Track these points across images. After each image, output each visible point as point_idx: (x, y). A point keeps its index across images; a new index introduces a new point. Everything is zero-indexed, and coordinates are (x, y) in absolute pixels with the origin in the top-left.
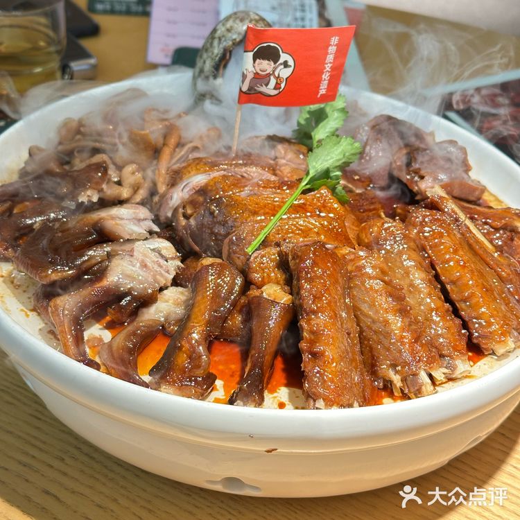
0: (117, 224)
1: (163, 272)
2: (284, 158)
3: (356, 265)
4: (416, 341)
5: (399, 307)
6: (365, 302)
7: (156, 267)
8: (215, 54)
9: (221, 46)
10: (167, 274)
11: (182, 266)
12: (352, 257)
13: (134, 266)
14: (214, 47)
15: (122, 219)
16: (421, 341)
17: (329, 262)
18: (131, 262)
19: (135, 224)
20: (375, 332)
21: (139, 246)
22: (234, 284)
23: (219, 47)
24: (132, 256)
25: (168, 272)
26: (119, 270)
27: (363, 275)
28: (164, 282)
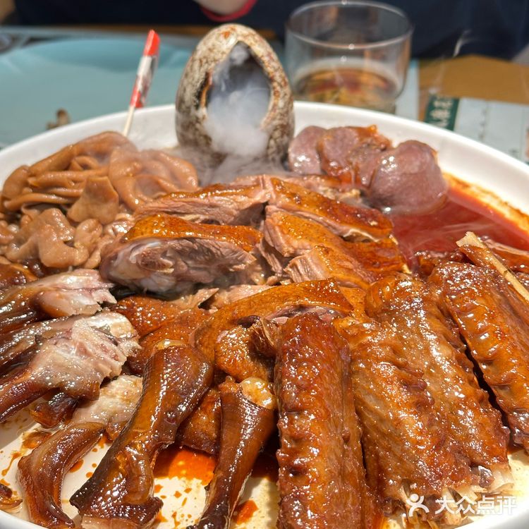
0: (61, 297)
1: (109, 359)
2: (275, 204)
3: (360, 342)
4: (437, 449)
5: (416, 400)
6: (370, 392)
7: (99, 352)
8: (196, 80)
9: (202, 69)
10: (113, 361)
11: (140, 347)
12: (355, 331)
13: (69, 352)
14: (195, 71)
15: (69, 289)
16: (445, 448)
17: (323, 338)
18: (67, 346)
19: (85, 295)
20: (384, 435)
21: (80, 326)
22: (197, 372)
23: (200, 70)
24: (68, 339)
25: (116, 358)
26: (48, 359)
27: (368, 356)
28: (110, 371)
